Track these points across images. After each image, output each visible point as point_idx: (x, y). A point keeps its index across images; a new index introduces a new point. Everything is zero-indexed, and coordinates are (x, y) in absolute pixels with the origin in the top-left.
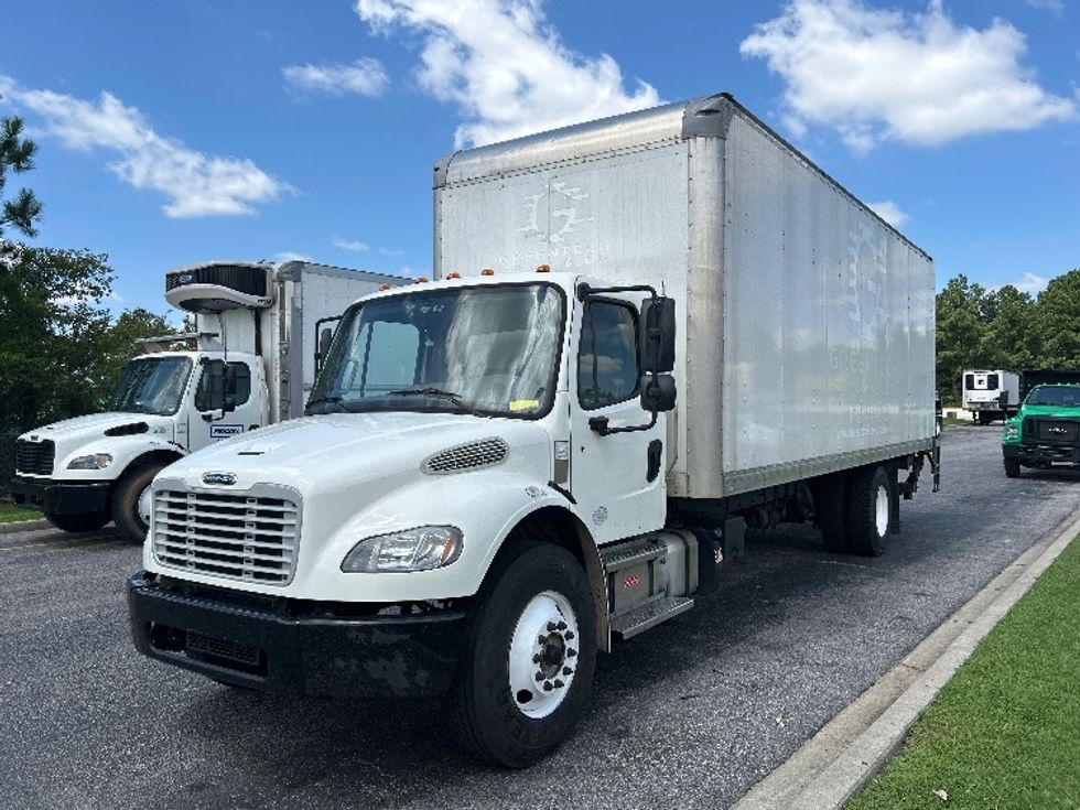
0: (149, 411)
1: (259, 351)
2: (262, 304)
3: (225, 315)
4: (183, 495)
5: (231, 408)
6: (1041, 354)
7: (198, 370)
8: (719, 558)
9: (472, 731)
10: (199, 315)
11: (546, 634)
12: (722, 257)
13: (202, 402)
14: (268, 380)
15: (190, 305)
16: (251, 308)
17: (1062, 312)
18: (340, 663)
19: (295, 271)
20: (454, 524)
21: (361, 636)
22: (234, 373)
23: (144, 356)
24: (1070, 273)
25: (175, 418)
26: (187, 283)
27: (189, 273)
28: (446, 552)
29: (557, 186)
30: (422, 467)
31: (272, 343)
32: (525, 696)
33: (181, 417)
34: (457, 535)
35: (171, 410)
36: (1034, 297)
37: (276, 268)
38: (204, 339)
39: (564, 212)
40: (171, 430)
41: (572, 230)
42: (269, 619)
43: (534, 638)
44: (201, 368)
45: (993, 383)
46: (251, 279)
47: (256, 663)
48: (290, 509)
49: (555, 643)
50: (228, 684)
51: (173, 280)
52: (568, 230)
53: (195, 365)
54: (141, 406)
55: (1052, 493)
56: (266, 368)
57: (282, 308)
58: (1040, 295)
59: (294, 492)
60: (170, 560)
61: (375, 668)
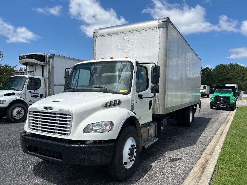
0: (15, 90)
1: (43, 75)
2: (44, 64)
3: (34, 67)
4: (38, 112)
5: (36, 89)
6: (214, 82)
7: (28, 80)
8: (162, 128)
9: (114, 173)
10: (27, 66)
11: (131, 148)
12: (166, 57)
13: (29, 88)
14: (45, 83)
15: (25, 64)
16: (41, 65)
17: (218, 73)
18: (83, 156)
19: (52, 56)
20: (111, 121)
21: (89, 149)
22: (37, 81)
23: (13, 76)
24: (220, 65)
25: (22, 92)
26: (25, 58)
27: (26, 56)
28: (109, 128)
29: (126, 38)
30: (102, 106)
31: (46, 74)
32: (126, 163)
33: (23, 91)
34: (112, 124)
35: (21, 89)
36: (213, 70)
37: (48, 56)
38: (30, 72)
39: (128, 44)
40: (21, 95)
41: (129, 49)
42: (61, 144)
43: (128, 149)
44: (29, 79)
45: (204, 88)
46: (41, 58)
47: (59, 156)
48: (69, 116)
49: (132, 150)
50: (43, 159)
51: (21, 58)
52: (128, 49)
53: (27, 79)
54: (13, 89)
55: (221, 113)
56: (45, 80)
57: (49, 65)
58: (214, 69)
59: (70, 112)
60: (33, 129)
61: (92, 158)
